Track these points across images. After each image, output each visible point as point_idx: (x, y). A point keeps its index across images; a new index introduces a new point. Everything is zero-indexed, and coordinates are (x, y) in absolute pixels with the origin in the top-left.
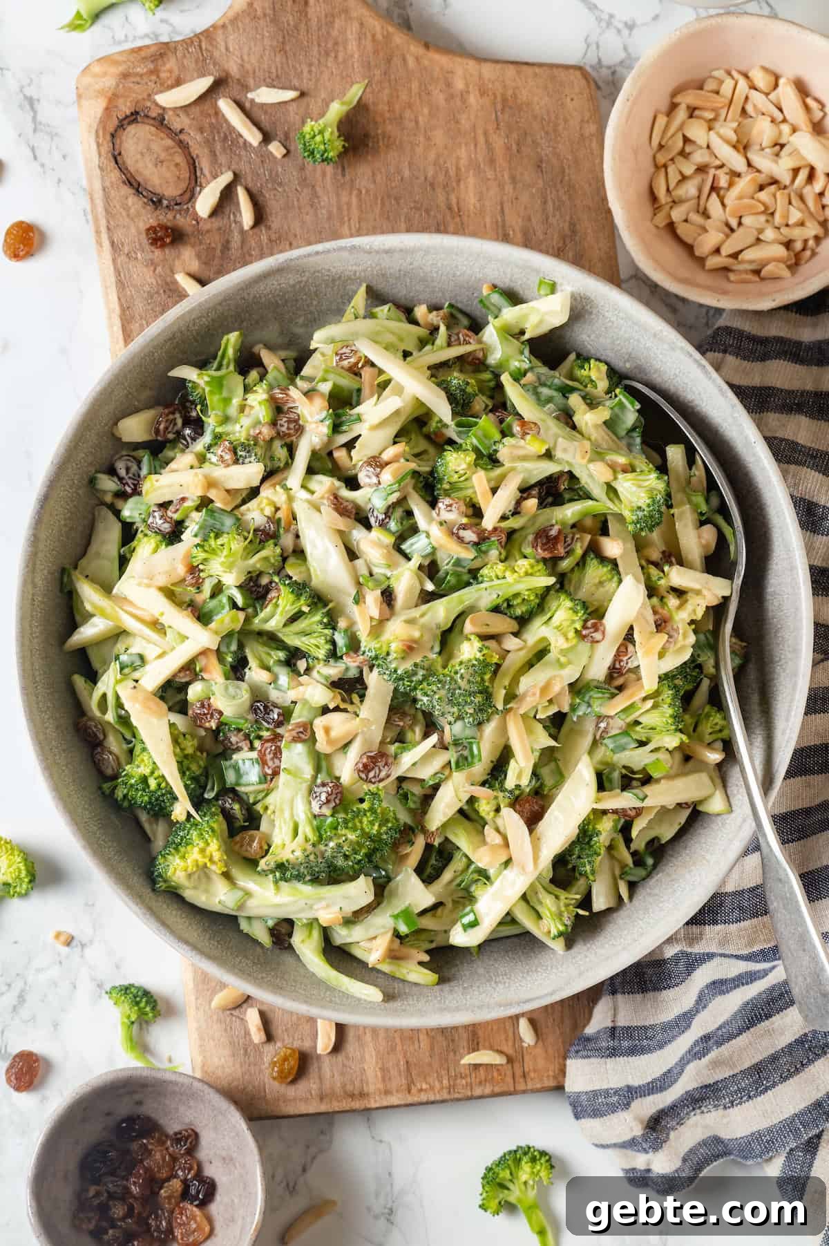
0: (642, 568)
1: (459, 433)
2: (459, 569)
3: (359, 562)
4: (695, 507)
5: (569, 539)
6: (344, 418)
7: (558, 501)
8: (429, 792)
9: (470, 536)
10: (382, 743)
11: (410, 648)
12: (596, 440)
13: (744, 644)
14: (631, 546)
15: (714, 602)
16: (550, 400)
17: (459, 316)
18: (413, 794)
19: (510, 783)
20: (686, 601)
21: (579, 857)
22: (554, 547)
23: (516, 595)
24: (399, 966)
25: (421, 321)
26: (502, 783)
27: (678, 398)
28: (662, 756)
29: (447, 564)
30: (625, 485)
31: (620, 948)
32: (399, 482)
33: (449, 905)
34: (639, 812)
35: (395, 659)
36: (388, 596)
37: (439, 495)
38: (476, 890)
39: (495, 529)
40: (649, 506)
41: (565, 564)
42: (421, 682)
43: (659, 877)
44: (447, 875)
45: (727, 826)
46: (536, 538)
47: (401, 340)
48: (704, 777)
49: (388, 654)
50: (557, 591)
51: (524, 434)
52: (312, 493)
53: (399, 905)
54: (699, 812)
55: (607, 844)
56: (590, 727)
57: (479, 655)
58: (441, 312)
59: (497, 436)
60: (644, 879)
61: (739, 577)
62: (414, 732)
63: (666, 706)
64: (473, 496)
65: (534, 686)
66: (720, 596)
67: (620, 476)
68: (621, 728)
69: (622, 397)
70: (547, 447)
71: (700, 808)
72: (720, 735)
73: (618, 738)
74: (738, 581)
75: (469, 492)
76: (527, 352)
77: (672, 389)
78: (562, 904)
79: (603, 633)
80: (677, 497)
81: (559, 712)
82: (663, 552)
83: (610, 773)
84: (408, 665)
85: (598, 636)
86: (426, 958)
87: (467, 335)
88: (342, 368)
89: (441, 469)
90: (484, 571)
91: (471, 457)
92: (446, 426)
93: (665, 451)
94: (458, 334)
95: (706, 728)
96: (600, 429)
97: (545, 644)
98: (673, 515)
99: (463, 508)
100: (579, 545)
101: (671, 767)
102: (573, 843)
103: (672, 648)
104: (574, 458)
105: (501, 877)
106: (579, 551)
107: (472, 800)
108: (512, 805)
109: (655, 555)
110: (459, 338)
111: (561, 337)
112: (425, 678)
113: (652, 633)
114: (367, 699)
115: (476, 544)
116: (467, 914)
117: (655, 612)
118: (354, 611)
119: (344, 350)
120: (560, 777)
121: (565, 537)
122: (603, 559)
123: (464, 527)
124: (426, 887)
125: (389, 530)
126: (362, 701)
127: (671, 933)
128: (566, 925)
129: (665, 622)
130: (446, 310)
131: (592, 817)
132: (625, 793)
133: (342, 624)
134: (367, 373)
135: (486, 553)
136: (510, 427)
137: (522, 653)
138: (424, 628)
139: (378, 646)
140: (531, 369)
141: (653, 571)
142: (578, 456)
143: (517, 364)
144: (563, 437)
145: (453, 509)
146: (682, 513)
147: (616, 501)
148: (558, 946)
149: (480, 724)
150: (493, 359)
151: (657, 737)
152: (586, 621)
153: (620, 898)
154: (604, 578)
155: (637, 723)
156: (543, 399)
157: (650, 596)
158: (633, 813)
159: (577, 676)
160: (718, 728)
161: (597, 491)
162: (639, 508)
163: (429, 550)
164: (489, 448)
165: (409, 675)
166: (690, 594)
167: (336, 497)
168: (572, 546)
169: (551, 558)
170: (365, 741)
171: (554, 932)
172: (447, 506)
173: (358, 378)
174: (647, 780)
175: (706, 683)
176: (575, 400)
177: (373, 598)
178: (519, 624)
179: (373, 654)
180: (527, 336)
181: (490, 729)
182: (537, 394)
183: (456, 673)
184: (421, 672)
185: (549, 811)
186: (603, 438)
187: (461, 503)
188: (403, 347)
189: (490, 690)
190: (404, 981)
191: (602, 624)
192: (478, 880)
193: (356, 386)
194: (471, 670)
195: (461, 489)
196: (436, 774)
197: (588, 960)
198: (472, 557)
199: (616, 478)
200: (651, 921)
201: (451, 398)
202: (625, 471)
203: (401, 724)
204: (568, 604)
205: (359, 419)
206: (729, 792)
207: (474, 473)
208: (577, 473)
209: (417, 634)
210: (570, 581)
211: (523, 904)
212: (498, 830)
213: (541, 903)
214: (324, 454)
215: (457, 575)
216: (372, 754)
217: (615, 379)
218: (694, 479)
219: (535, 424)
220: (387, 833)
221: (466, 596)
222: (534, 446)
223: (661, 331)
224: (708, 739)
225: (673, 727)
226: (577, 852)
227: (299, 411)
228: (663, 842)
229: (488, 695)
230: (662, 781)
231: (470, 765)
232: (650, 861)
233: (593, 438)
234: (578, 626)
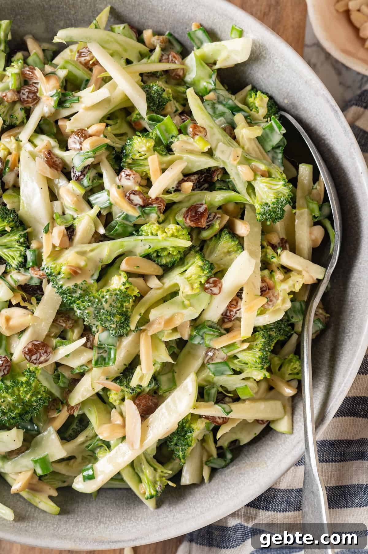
0: (263, 247)
1: (150, 125)
2: (128, 223)
3: (56, 203)
4: (311, 211)
5: (211, 217)
6: (68, 98)
7: (211, 188)
8: (77, 377)
9: (137, 200)
10: (48, 336)
11: (75, 273)
12: (248, 149)
13: (328, 315)
14: (258, 230)
15: (310, 281)
16: (222, 114)
17: (175, 43)
18: (64, 376)
19: (134, 382)
20: (290, 277)
21: (176, 444)
22: (199, 220)
23: (164, 249)
24: (34, 496)
25: (146, 41)
26: (129, 381)
27: (316, 131)
28: (250, 384)
29: (119, 217)
30: (261, 185)
31: (191, 516)
32: (94, 151)
33: (79, 460)
34: (225, 421)
35: (62, 278)
36: (71, 231)
37: (124, 166)
38: (100, 453)
39: (157, 199)
40: (273, 204)
41: (206, 234)
42: (79, 299)
43: (233, 468)
44: (81, 439)
45: (287, 443)
46: (188, 211)
47: (125, 50)
48: (278, 405)
49: (59, 273)
50: (197, 252)
51: (195, 134)
52: (35, 146)
53: (40, 454)
54: (271, 429)
55: (200, 438)
56: (201, 353)
57: (123, 288)
58: (161, 38)
59: (175, 132)
60: (223, 468)
61: (331, 268)
62: (73, 332)
63: (257, 350)
64: (148, 172)
65: (161, 318)
66: (315, 278)
67: (259, 178)
68: (223, 359)
69: (274, 123)
70: (209, 147)
71: (272, 426)
72: (296, 376)
73: (219, 365)
74: (331, 270)
75: (146, 169)
76: (214, 77)
77: (313, 125)
78: (158, 475)
79: (220, 288)
80: (300, 201)
81: (181, 339)
82: (282, 239)
83: (209, 389)
84: (70, 285)
85: (216, 290)
86: (55, 494)
87: (174, 57)
88: (80, 62)
89: (128, 148)
90: (144, 228)
91: (151, 143)
92: (142, 118)
93: (298, 168)
94: (168, 55)
95: (288, 370)
96: (253, 142)
97: (177, 289)
98: (295, 213)
99: (139, 179)
100: (218, 222)
101: (256, 393)
102: (173, 434)
103: (271, 309)
104: (228, 159)
105: (117, 448)
106: (217, 226)
107: (105, 389)
108: (134, 399)
109: (275, 239)
110: (168, 58)
111: (244, 72)
112: (82, 296)
113: (257, 295)
114: (41, 302)
115: (143, 207)
116: (88, 469)
117: (263, 281)
118: (43, 237)
119: (84, 50)
120: (174, 384)
121: (210, 215)
122: (234, 235)
123: (135, 193)
124: (63, 444)
125: (82, 185)
126: (38, 303)
127: (236, 509)
128: (157, 492)
129: (269, 289)
130: (166, 36)
131: (189, 418)
132: (216, 406)
133: (34, 245)
134: (96, 69)
135: (148, 214)
136: (186, 128)
137: (159, 291)
138: (89, 260)
139: (53, 266)
140: (214, 90)
141: (270, 251)
142: (231, 158)
143: (205, 84)
144: (224, 143)
145: (131, 178)
146: (302, 214)
147: (253, 197)
148: (150, 504)
149: (121, 336)
150: (189, 78)
151: (248, 370)
152: (209, 278)
153: (203, 479)
154: (231, 249)
155: (235, 357)
156: (217, 113)
157: (262, 269)
158: (220, 421)
159: (196, 316)
160: (296, 371)
161: (241, 187)
162: (267, 204)
163: (107, 204)
164: (168, 140)
165: (71, 292)
166: (293, 273)
167: (50, 153)
168: (213, 222)
169: (196, 227)
170: (35, 333)
171: (148, 494)
172: (127, 175)
173: (90, 72)
174: (237, 399)
175: (295, 338)
176: (239, 118)
177: (58, 231)
178: (164, 270)
179: (48, 271)
180: (217, 66)
181: (127, 341)
182: (214, 108)
183: (103, 297)
184: (80, 291)
185: (159, 408)
186: (253, 149)
187: (138, 175)
188: (126, 56)
189: (129, 314)
190: (36, 507)
191: (220, 282)
192: (101, 446)
193: (86, 77)
194: (114, 297)
195: (141, 165)
196: (83, 365)
197: (167, 519)
198: (137, 215)
199: (255, 179)
200: (218, 501)
201: (150, 99)
202: (263, 176)
203: (64, 325)
204: (200, 263)
205: (78, 100)
206: (295, 418)
207: (151, 155)
208: (228, 170)
209: (82, 264)
210: (208, 246)
211: (131, 470)
212: (121, 414)
213: (142, 472)
214: (52, 121)
215: (125, 226)
216: (36, 343)
217: (274, 109)
218: (314, 191)
219: (204, 129)
220: (36, 402)
221: (126, 243)
222: (199, 144)
223: (311, 80)
224: (288, 377)
225: (260, 366)
226: (175, 441)
227: (38, 86)
228: (242, 444)
229: (126, 317)
230: (247, 402)
231: (106, 364)
232: (229, 456)
233: (246, 148)
234: (203, 280)
